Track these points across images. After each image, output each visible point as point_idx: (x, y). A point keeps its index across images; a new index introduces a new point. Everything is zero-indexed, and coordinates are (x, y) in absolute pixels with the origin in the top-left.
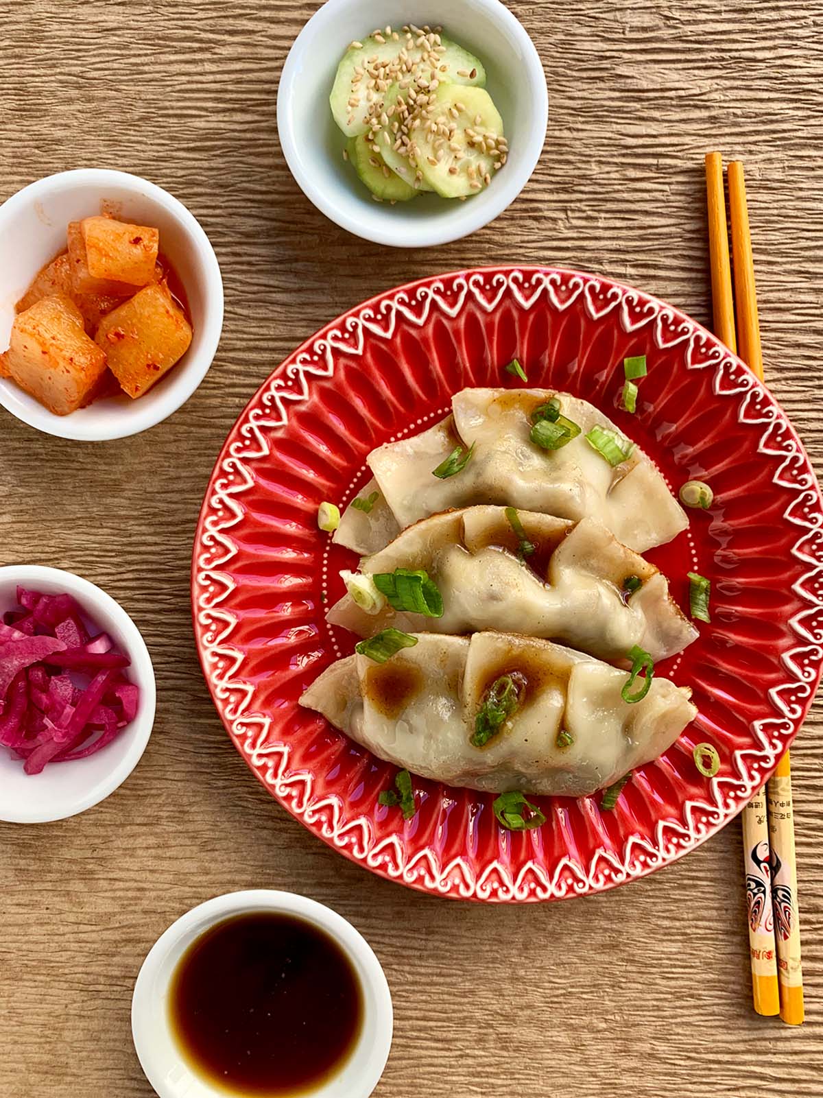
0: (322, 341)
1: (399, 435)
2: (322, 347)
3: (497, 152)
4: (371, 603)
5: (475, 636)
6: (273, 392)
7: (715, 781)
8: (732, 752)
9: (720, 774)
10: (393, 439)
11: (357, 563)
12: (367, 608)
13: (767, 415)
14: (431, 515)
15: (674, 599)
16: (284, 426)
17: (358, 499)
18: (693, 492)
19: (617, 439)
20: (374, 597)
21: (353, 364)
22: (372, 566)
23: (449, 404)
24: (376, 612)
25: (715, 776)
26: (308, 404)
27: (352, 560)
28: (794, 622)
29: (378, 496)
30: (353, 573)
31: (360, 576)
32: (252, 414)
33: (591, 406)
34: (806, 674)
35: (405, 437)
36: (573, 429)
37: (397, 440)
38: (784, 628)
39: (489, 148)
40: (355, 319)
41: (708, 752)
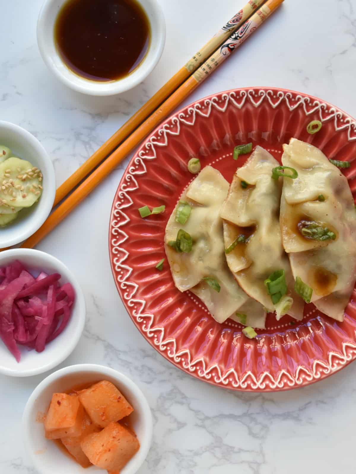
0: (175, 359)
1: (206, 311)
2: (177, 358)
3: (36, 175)
4: (288, 302)
5: (287, 251)
6: (204, 375)
7: (323, 120)
8: (307, 117)
9: (319, 119)
10: (209, 313)
11: (271, 313)
12: (290, 304)
13: (150, 147)
14: (239, 287)
15: (245, 162)
16: (218, 365)
17: (241, 322)
18: (194, 168)
19: (179, 209)
20: (285, 302)
21: (180, 342)
22: (270, 307)
23: (185, 292)
24: (291, 299)
25: (320, 120)
26: (205, 357)
27: (270, 317)
28: (239, 106)
29: (237, 313)
30: (276, 315)
31: (277, 311)
32: (218, 381)
33: (167, 226)
34: (262, 94)
35: (206, 308)
36: (181, 233)
37: (208, 311)
38: (244, 110)
39: (31, 176)
40: (160, 346)
41: (311, 128)
